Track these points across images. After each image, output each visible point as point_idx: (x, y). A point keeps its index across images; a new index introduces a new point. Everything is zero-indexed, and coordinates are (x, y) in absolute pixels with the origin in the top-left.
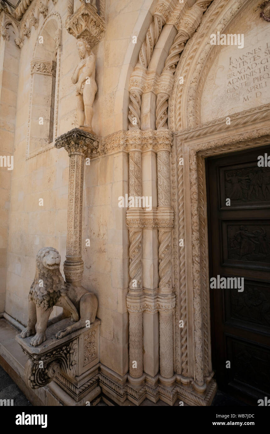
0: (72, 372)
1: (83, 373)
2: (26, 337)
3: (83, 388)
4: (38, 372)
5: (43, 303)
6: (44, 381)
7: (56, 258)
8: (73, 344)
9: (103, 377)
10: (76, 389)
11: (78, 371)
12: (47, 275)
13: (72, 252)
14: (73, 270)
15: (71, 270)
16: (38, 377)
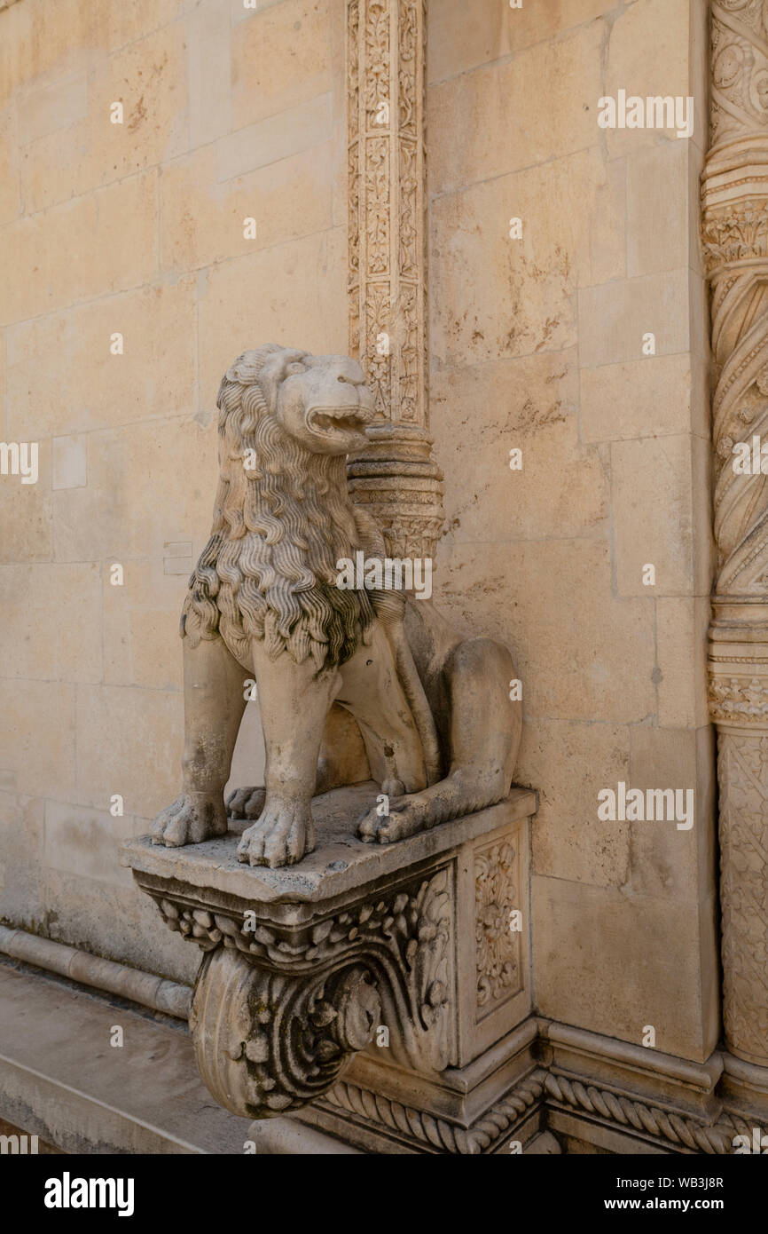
0: (434, 1043)
1: (479, 1056)
2: (188, 842)
3: (486, 1126)
4: (284, 1018)
5: (300, 634)
6: (316, 1071)
7: (356, 385)
8: (430, 893)
9: (571, 1081)
10: (457, 1130)
11: (458, 1037)
12: (303, 486)
13: (395, 402)
14: (403, 501)
15: (391, 501)
16: (288, 1042)
